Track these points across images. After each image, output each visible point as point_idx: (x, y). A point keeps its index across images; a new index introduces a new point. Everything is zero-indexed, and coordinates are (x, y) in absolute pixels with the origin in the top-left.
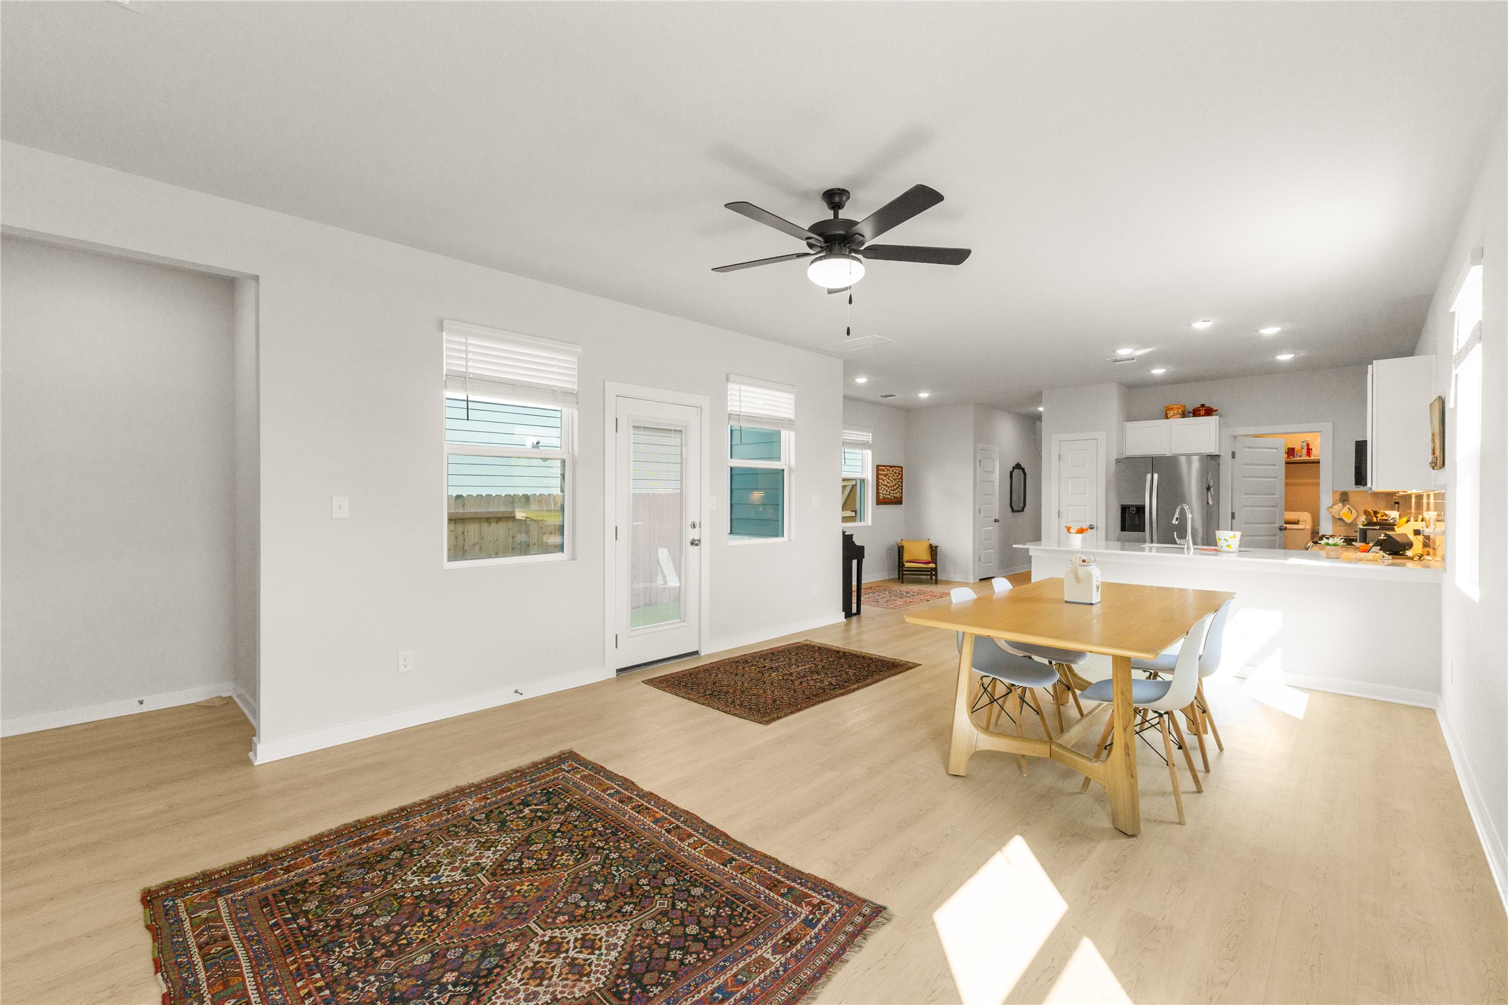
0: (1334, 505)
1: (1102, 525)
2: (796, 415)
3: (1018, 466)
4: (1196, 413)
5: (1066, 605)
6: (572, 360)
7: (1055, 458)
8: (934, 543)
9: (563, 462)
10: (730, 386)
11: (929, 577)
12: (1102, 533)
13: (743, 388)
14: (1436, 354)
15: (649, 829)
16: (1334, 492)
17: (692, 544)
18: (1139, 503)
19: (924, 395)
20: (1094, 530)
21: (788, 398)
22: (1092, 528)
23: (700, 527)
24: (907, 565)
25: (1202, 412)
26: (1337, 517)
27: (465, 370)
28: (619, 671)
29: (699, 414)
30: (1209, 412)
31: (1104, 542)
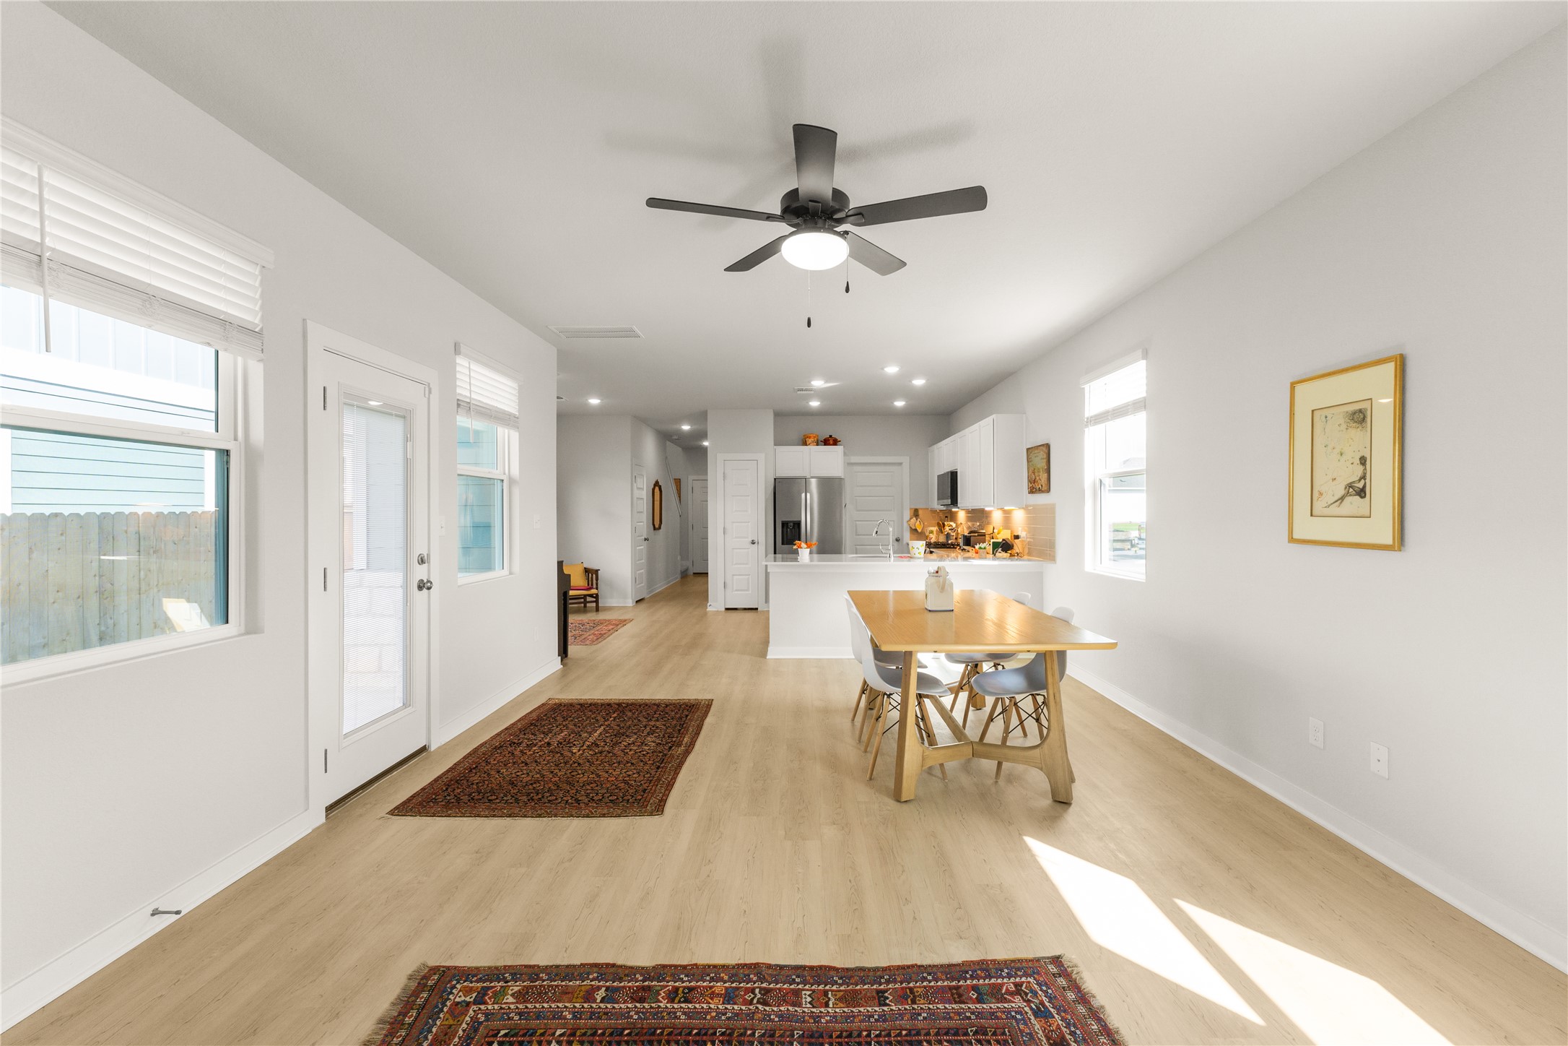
0: (911, 519)
1: (762, 540)
2: (519, 411)
3: (657, 484)
4: (826, 442)
5: (930, 614)
6: (251, 270)
7: (720, 476)
8: (592, 565)
9: (224, 455)
10: (460, 360)
11: (583, 605)
12: (762, 548)
13: (474, 366)
14: (1025, 413)
15: (737, 1015)
16: (911, 509)
17: (420, 588)
18: (796, 519)
19: (594, 401)
20: (756, 545)
21: (511, 387)
22: (754, 543)
23: (429, 562)
24: (572, 593)
25: (831, 442)
26: (913, 528)
27: (38, 240)
28: (330, 809)
29: (427, 396)
30: (835, 442)
31: (773, 555)
